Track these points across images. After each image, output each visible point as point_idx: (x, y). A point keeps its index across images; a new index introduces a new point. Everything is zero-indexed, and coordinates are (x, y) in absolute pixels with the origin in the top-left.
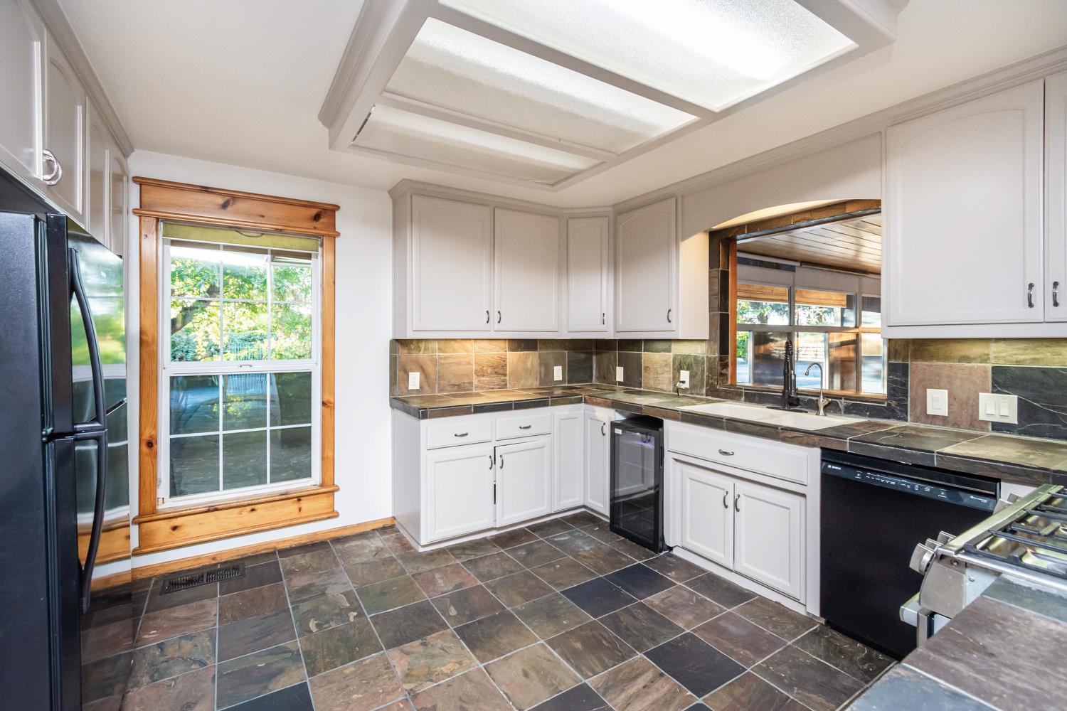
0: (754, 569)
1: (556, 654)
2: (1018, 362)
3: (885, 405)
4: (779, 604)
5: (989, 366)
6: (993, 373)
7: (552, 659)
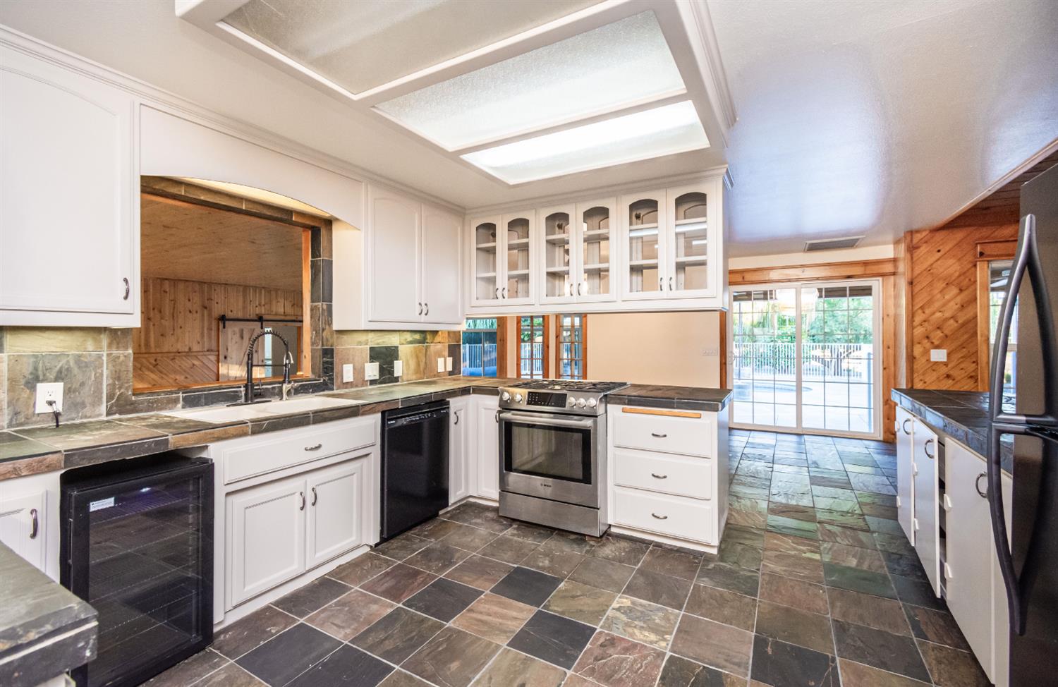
0: (339, 545)
1: (478, 677)
2: (378, 344)
3: (322, 381)
4: (340, 566)
5: (368, 347)
6: (370, 351)
7: (488, 676)
